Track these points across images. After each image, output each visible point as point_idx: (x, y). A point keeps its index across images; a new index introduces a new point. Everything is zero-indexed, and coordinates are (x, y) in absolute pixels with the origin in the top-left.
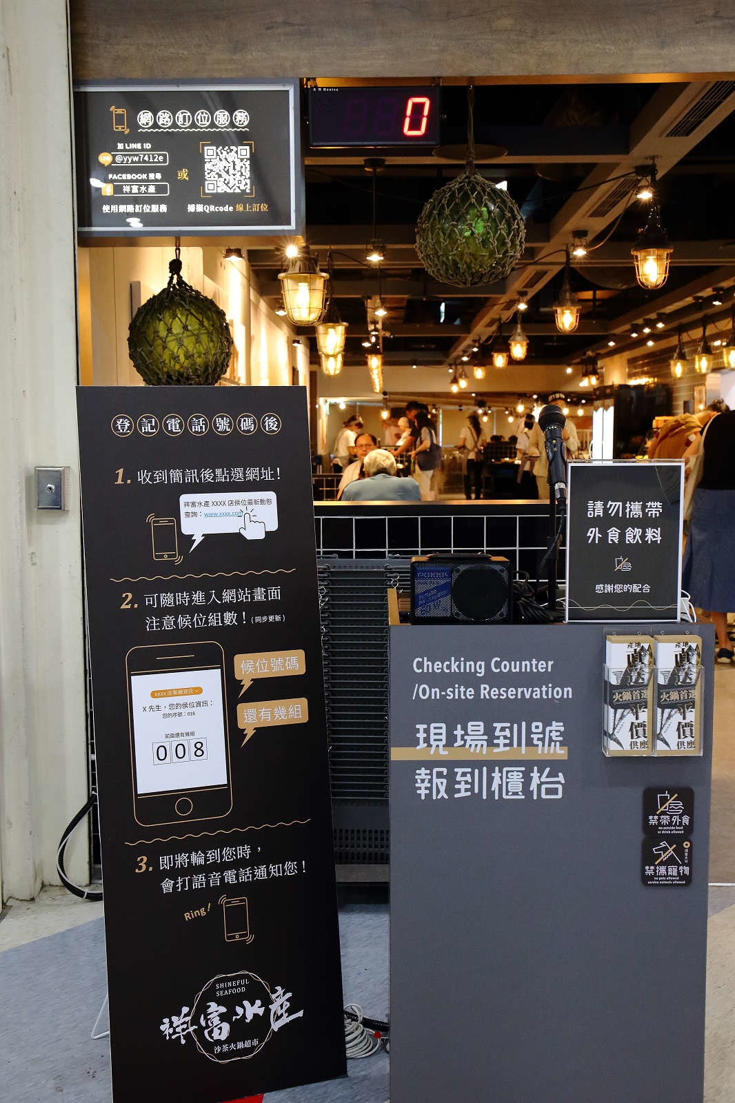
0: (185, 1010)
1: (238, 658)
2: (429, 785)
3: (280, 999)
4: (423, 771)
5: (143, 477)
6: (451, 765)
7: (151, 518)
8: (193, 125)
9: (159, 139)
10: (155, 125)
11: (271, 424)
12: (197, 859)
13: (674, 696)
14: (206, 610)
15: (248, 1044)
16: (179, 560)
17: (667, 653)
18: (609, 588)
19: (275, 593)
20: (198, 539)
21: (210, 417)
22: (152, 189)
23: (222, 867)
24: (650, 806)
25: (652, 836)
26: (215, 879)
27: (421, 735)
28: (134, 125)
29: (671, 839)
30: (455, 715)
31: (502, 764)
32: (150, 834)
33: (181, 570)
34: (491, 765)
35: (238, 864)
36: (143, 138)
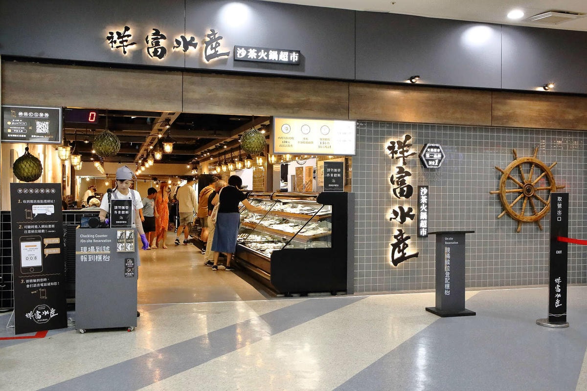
0: (31, 312)
1: (44, 239)
2: (83, 259)
3: (53, 311)
4: (82, 256)
5: (24, 202)
6: (88, 255)
7: (26, 210)
8: (34, 116)
9: (24, 119)
10: (23, 115)
11: (53, 191)
12: (35, 281)
13: (129, 241)
14: (38, 229)
15: (45, 320)
16: (32, 219)
17: (128, 233)
18: (119, 222)
19: (53, 226)
20: (36, 215)
21: (39, 189)
22: (22, 131)
23: (40, 283)
24: (126, 262)
25: (126, 267)
26: (38, 285)
27: (82, 249)
28: (17, 115)
29: (130, 268)
30: (88, 245)
31: (97, 255)
32: (24, 275)
33: (32, 221)
34: (95, 255)
35: (44, 282)
36: (20, 118)
